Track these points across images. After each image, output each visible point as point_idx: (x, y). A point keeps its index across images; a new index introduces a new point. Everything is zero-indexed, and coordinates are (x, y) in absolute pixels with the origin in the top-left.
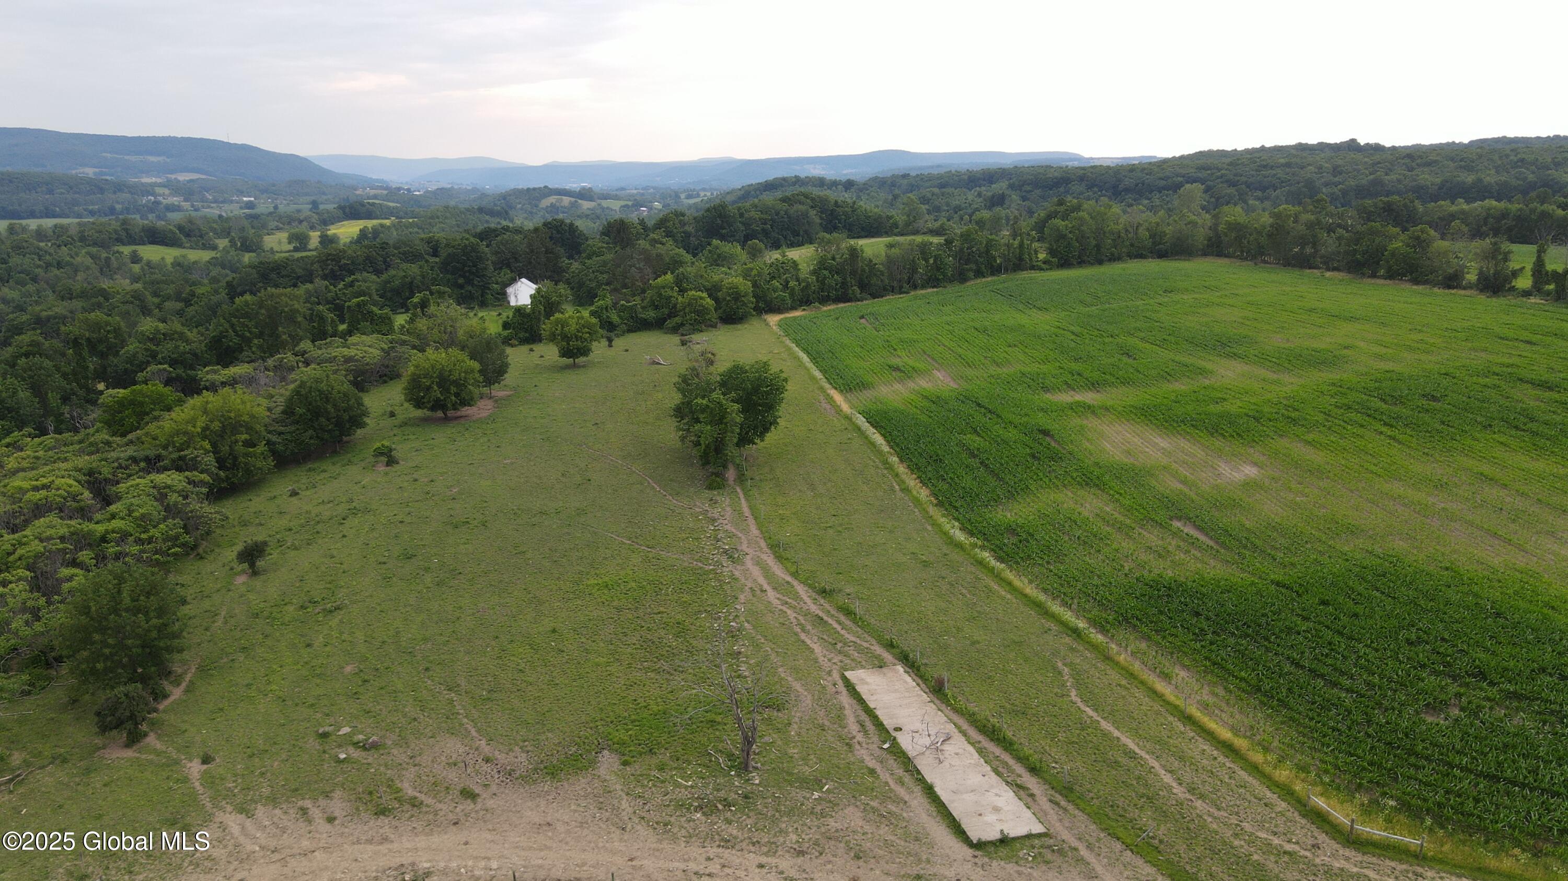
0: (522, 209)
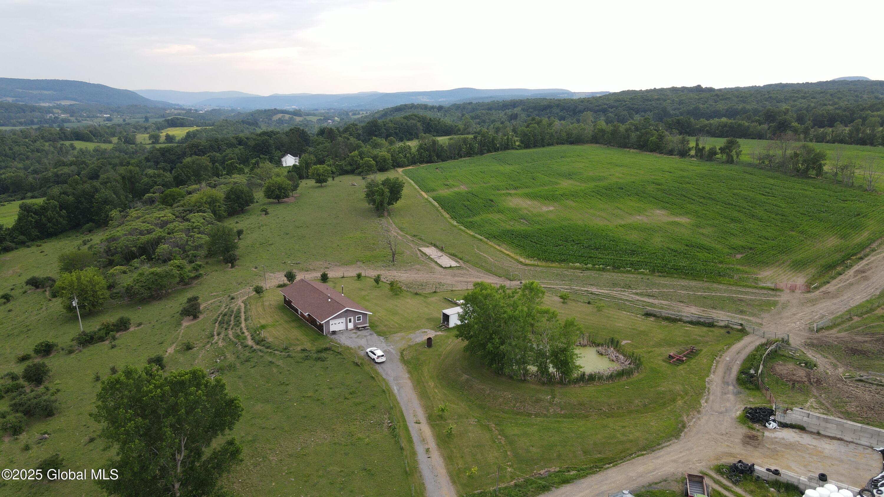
0: (262, 121)
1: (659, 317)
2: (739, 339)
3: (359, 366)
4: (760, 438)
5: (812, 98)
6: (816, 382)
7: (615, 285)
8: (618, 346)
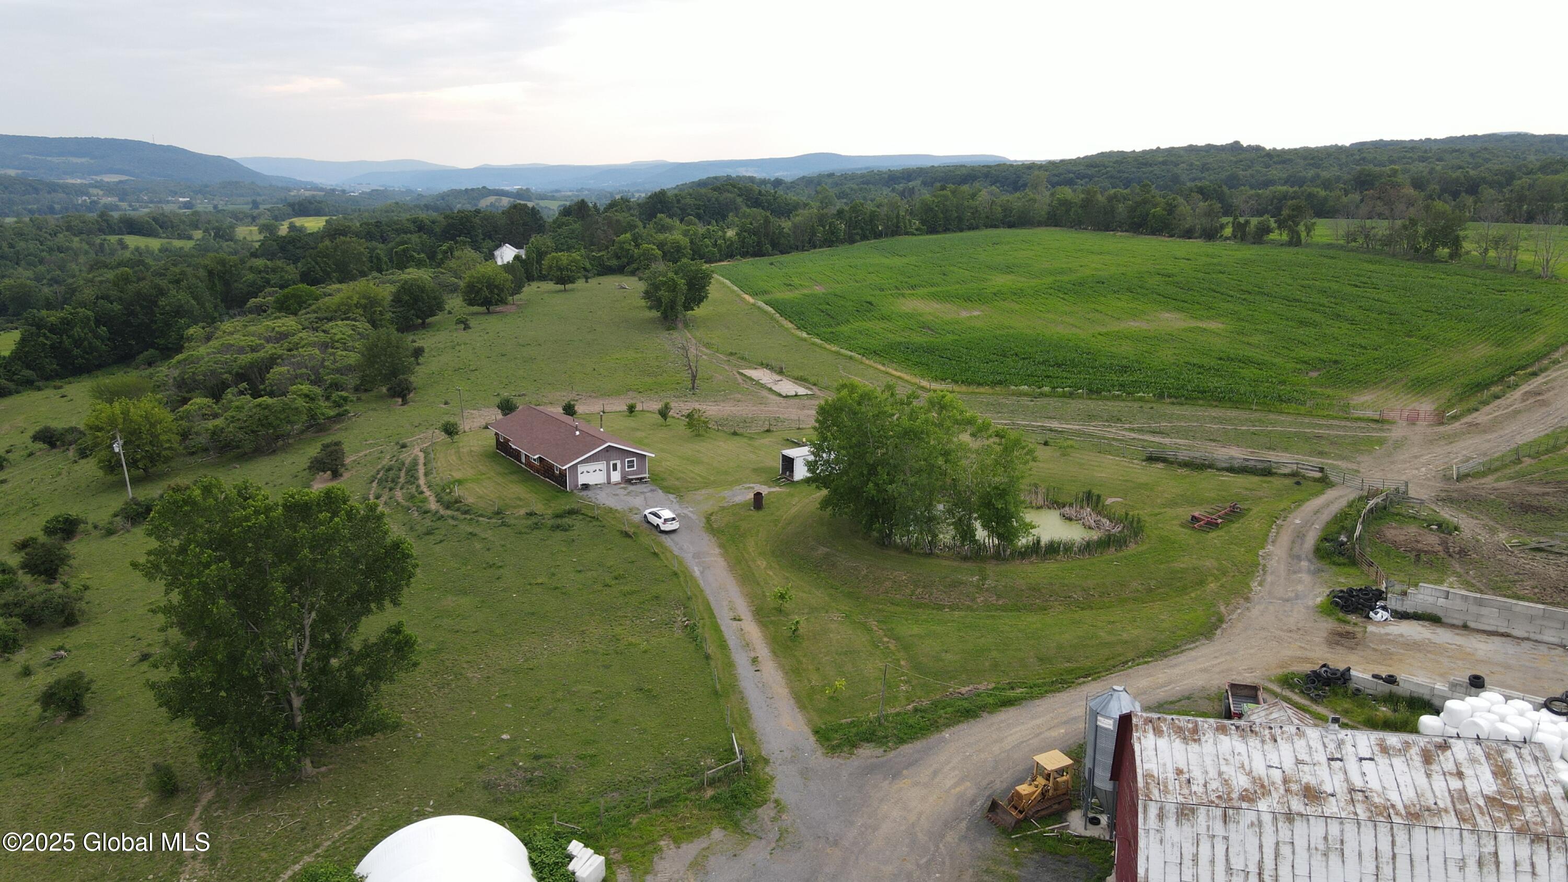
1: (1172, 463)
2: (1321, 492)
3: (630, 537)
4: (1359, 636)
5: (1438, 160)
6: (1460, 552)
7: (1091, 417)
8: (1100, 505)
